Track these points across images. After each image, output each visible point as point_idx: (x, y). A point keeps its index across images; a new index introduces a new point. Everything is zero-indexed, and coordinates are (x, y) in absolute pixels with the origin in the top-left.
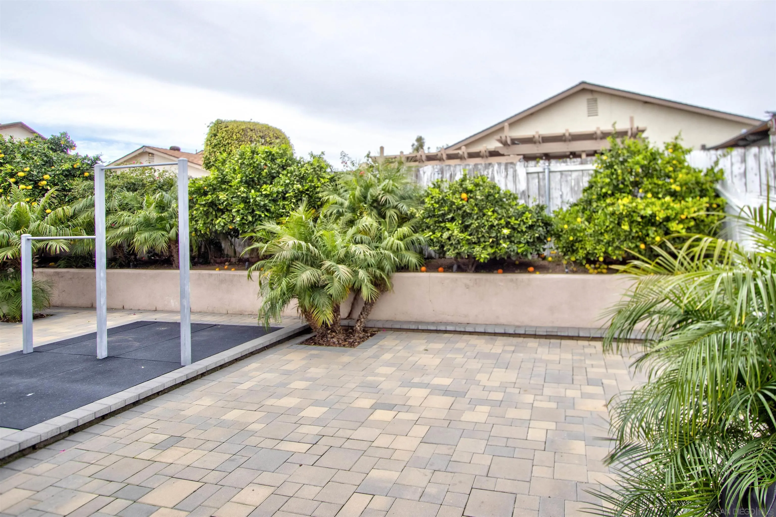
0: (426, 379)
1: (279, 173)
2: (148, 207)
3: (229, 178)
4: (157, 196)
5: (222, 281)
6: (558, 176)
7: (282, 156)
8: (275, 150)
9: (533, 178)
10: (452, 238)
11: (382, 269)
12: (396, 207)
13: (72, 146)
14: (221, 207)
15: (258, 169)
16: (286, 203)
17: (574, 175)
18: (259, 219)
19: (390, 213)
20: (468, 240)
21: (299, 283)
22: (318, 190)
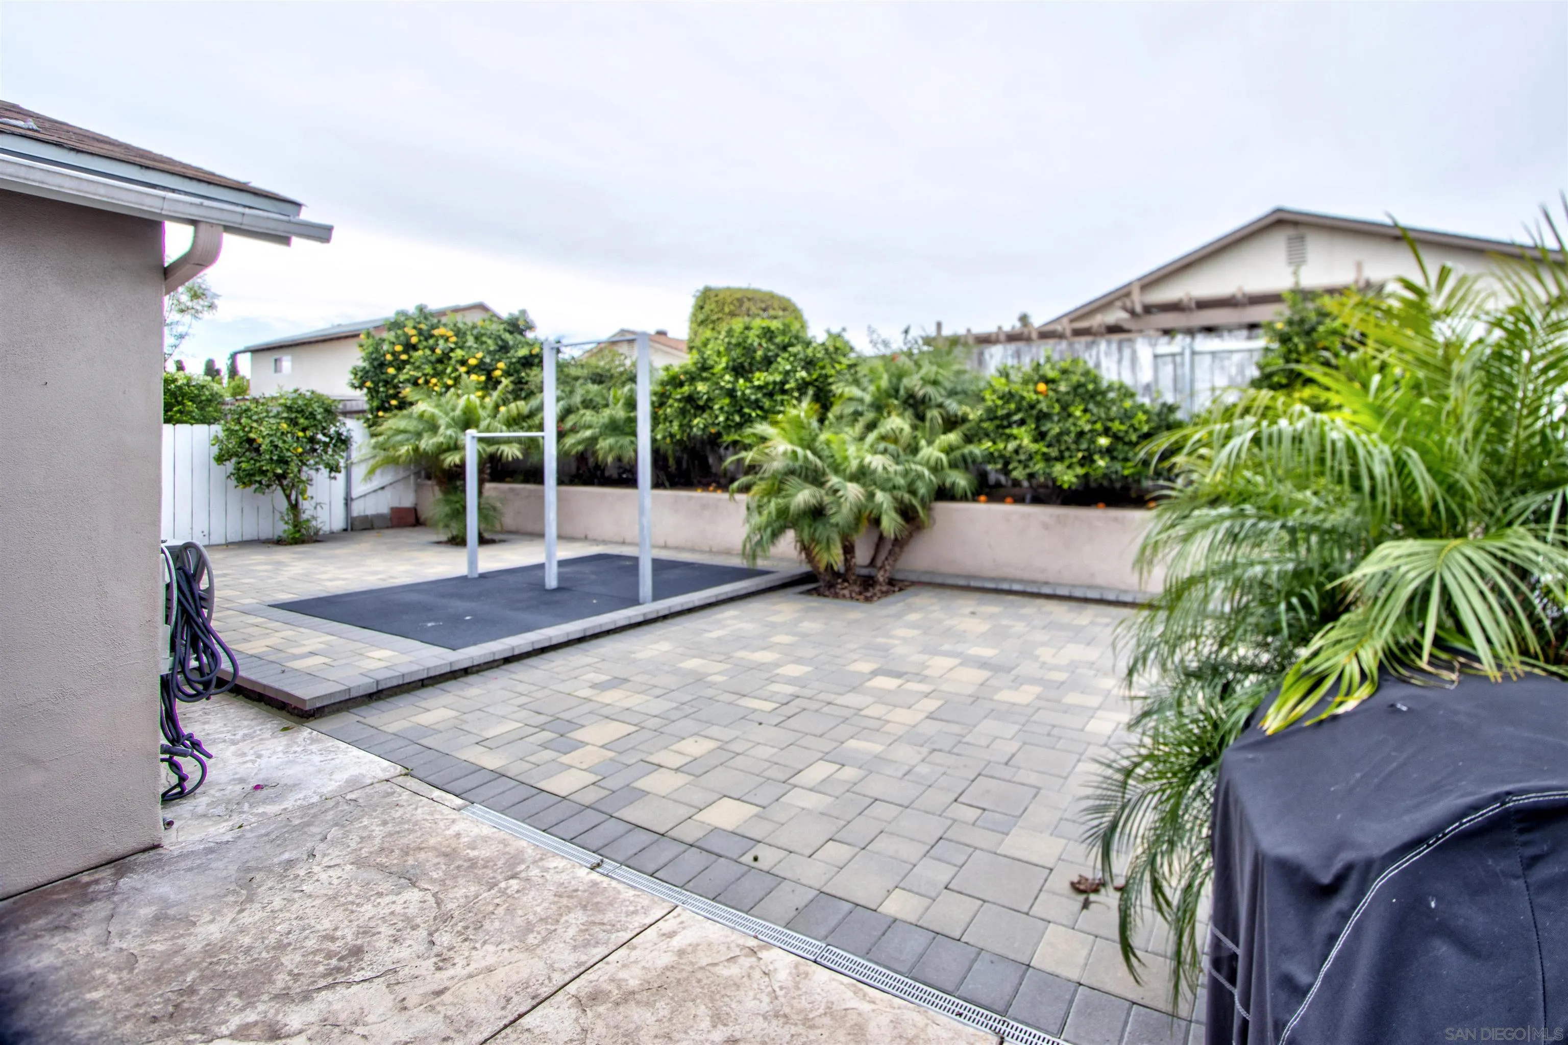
0: (960, 648)
1: (777, 355)
2: (615, 404)
3: (710, 362)
4: (626, 389)
5: (705, 506)
6: (1208, 359)
7: (784, 333)
8: (775, 325)
9: (1165, 364)
10: (1021, 451)
11: (913, 492)
12: (940, 406)
13: (530, 327)
14: (701, 403)
15: (749, 351)
16: (786, 397)
17: (1236, 358)
18: (747, 420)
19: (933, 414)
20: (1044, 454)
21: (792, 508)
22: (831, 380)
